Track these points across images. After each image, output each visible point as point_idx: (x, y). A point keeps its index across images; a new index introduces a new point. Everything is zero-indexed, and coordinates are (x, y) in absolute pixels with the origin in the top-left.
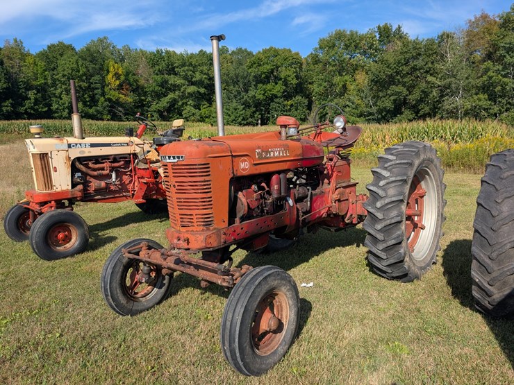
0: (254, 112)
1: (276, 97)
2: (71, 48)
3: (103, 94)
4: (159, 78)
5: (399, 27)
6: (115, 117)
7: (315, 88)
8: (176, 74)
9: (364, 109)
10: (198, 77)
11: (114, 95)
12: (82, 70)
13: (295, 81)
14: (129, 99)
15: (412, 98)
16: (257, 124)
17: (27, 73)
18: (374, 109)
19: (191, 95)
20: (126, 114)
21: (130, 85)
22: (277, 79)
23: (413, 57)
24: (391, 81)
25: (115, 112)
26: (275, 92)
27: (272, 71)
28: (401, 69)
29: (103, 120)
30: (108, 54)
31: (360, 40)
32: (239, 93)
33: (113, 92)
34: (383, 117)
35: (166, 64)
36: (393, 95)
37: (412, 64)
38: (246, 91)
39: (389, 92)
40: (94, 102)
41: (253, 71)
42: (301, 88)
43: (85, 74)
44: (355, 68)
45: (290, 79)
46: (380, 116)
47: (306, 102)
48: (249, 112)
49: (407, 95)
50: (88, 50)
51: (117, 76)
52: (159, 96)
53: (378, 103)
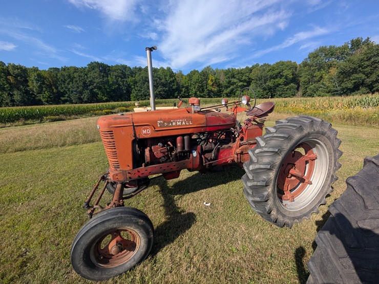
0: (268, 93)
1: (280, 84)
2: (197, 71)
3: (206, 88)
4: (227, 80)
5: (368, 38)
6: (210, 97)
7: (302, 80)
8: (235, 78)
9: (332, 88)
10: (244, 78)
11: (210, 88)
12: (200, 79)
13: (291, 76)
14: (215, 89)
15: (368, 81)
16: (269, 98)
17: (182, 82)
18: (339, 88)
19: (240, 86)
20: (214, 95)
21: (217, 84)
22: (282, 76)
23: (374, 55)
24: (355, 71)
25: (210, 94)
26: (280, 82)
27: (280, 72)
28: (363, 63)
29: (205, 97)
30: (210, 72)
31: (336, 50)
32: (261, 84)
33: (210, 87)
34: (344, 93)
35: (231, 74)
36: (354, 79)
37: (373, 60)
38: (265, 83)
39: (351, 78)
40: (203, 91)
41: (270, 73)
42: (295, 80)
43: (201, 81)
44: (330, 66)
45: (289, 75)
46: (342, 92)
47: (296, 86)
48: (265, 93)
49: (365, 79)
50: (203, 71)
51: (212, 80)
52: (227, 87)
53: (342, 85)
